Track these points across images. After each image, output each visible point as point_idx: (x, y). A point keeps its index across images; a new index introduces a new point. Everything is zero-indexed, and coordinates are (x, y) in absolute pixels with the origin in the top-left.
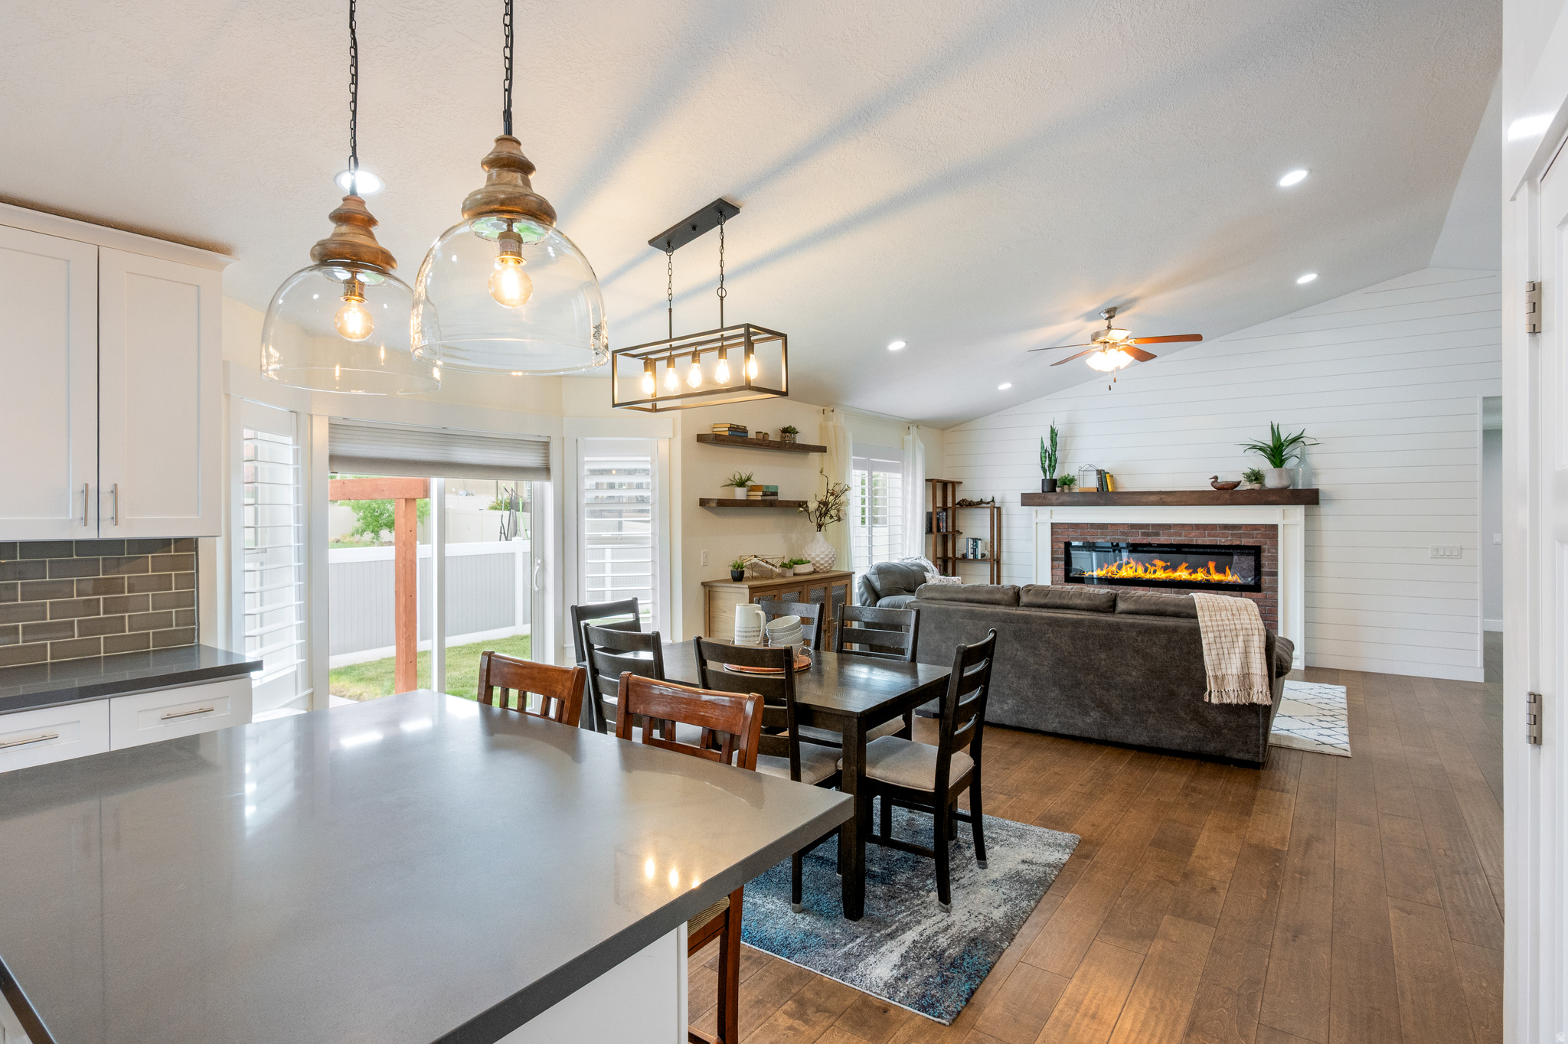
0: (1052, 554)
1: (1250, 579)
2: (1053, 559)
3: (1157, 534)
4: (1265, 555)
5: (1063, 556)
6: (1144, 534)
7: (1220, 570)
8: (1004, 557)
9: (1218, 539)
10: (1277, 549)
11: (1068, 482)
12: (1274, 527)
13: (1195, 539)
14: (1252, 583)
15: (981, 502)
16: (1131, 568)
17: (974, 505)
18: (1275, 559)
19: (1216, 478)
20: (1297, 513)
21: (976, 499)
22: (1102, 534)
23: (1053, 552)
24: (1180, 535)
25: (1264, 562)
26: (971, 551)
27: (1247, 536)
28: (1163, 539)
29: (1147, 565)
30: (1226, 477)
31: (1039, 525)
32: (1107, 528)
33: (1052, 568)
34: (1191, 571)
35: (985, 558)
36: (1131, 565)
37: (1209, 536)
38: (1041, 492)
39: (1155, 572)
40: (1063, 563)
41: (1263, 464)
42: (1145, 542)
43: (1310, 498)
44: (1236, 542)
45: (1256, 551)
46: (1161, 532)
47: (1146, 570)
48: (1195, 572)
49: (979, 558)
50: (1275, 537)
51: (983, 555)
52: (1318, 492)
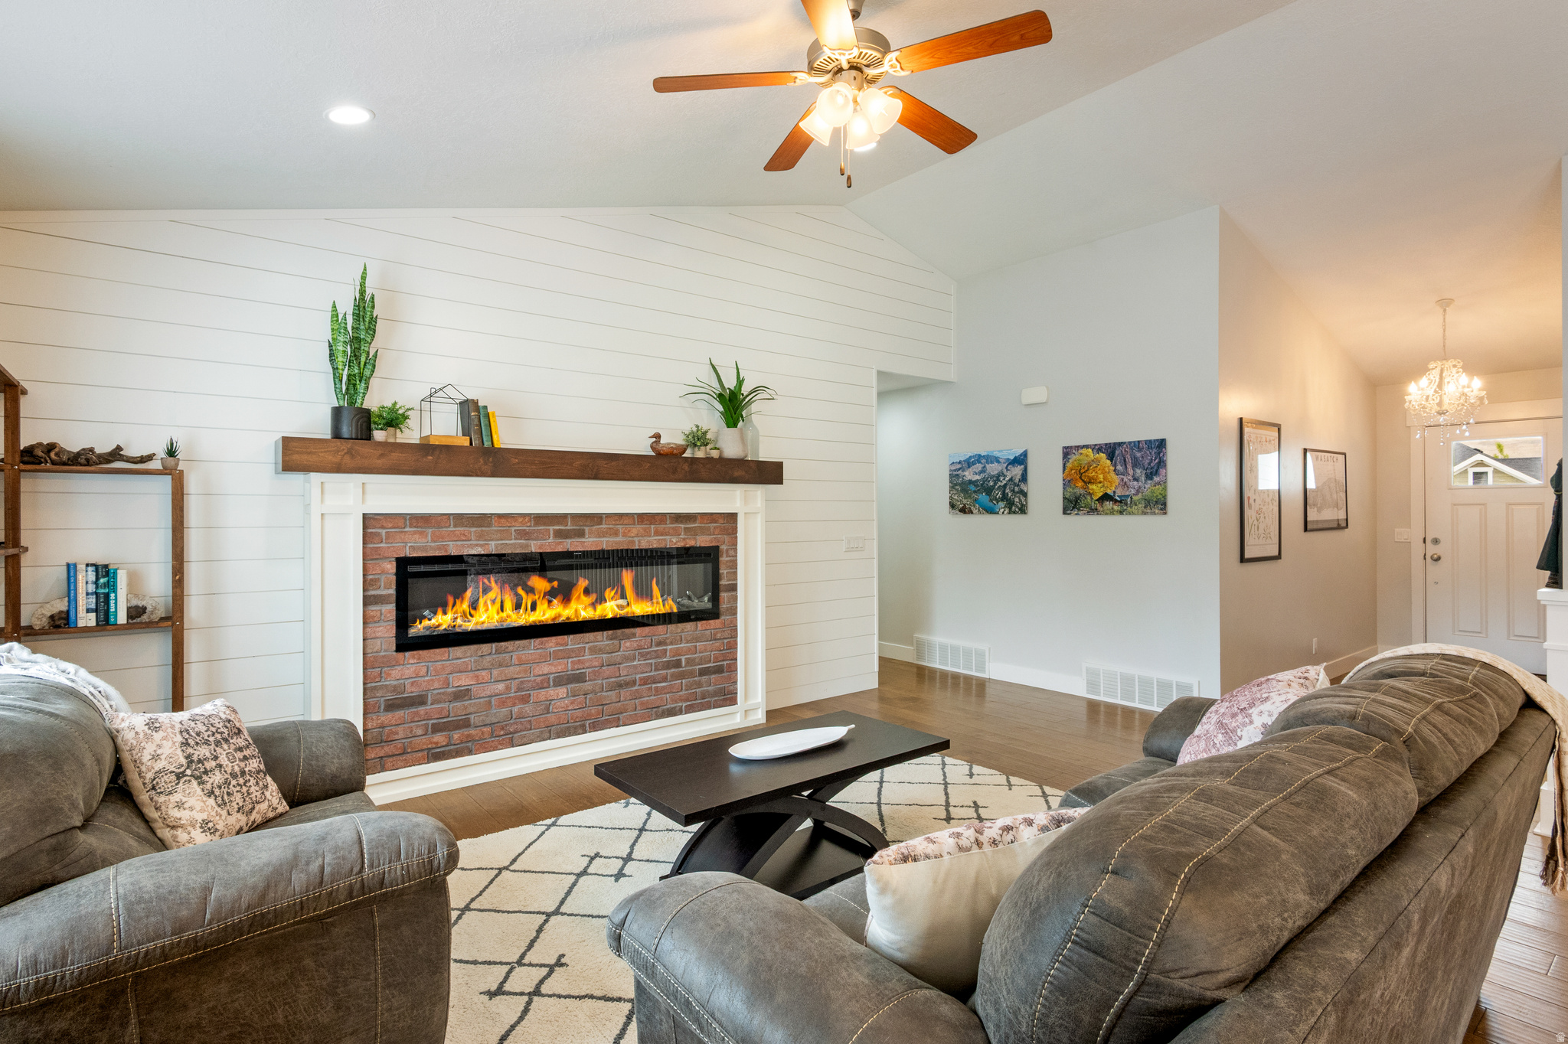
0: (365, 590)
1: (706, 599)
2: (368, 601)
3: (580, 534)
4: (723, 559)
5: (392, 591)
6: (559, 534)
7: (643, 593)
8: (194, 610)
9: (668, 537)
10: (736, 550)
11: (394, 420)
12: (732, 517)
13: (636, 539)
14: (709, 606)
15: (116, 454)
17: (88, 463)
18: (734, 565)
19: (658, 436)
20: (758, 494)
21: (103, 447)
22: (480, 537)
23: (367, 584)
24: (616, 534)
25: (723, 571)
26: (84, 602)
27: (704, 531)
28: (591, 542)
31: (326, 517)
32: (489, 525)
33: (365, 623)
34: (593, 597)
35: (145, 618)
36: (492, 595)
37: (657, 533)
38: (329, 437)
39: (534, 607)
40: (392, 607)
41: (710, 418)
42: (560, 549)
43: (769, 473)
44: (690, 543)
45: (709, 556)
46: (587, 529)
47: (517, 607)
48: (601, 600)
49: (122, 618)
50: (734, 531)
51: (135, 612)
52: (779, 466)
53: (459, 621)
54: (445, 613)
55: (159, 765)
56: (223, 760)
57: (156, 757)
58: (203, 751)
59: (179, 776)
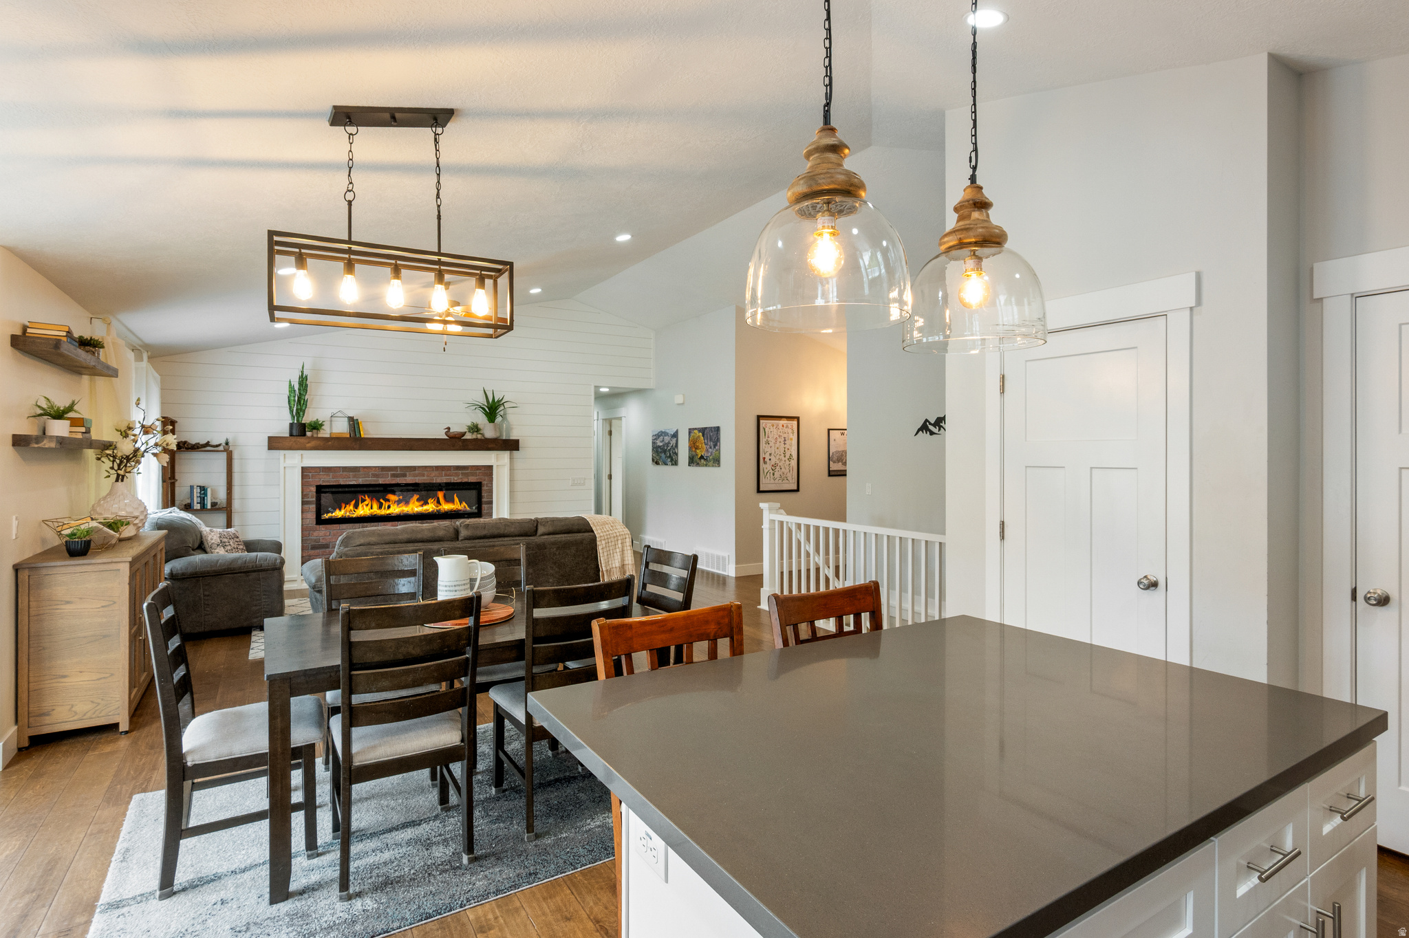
0: (302, 498)
1: (474, 508)
2: (303, 503)
3: (405, 475)
4: (484, 488)
5: (314, 499)
6: (393, 476)
8: (236, 504)
9: (452, 477)
10: (492, 484)
11: (316, 426)
12: (491, 467)
13: (435, 478)
14: (476, 511)
15: (207, 444)
16: (367, 505)
17: (198, 448)
18: (491, 491)
19: (449, 428)
20: (505, 456)
21: (203, 442)
22: (354, 476)
23: (303, 496)
24: (423, 475)
25: (484, 494)
26: (196, 500)
27: (473, 475)
28: (409, 479)
29: (382, 501)
30: (455, 429)
31: (287, 470)
32: (359, 471)
33: (302, 512)
34: (422, 502)
35: (217, 506)
36: (366, 503)
37: (446, 475)
38: (288, 435)
39: (389, 507)
40: (314, 506)
41: (480, 419)
42: (394, 482)
43: (512, 445)
44: (465, 480)
45: (477, 487)
46: (408, 473)
47: (380, 507)
48: (427, 504)
49: (209, 507)
50: (491, 474)
51: (214, 504)
52: (517, 441)
53: (348, 514)
54: (340, 510)
55: (213, 541)
56: (231, 543)
57: (212, 539)
58: (226, 540)
59: (218, 545)
